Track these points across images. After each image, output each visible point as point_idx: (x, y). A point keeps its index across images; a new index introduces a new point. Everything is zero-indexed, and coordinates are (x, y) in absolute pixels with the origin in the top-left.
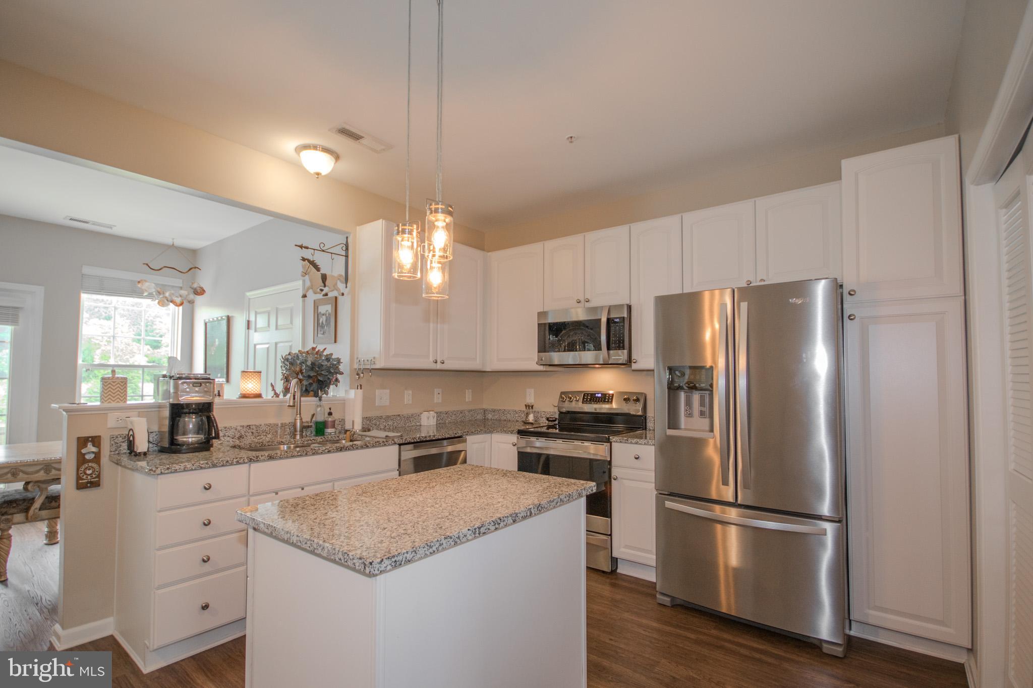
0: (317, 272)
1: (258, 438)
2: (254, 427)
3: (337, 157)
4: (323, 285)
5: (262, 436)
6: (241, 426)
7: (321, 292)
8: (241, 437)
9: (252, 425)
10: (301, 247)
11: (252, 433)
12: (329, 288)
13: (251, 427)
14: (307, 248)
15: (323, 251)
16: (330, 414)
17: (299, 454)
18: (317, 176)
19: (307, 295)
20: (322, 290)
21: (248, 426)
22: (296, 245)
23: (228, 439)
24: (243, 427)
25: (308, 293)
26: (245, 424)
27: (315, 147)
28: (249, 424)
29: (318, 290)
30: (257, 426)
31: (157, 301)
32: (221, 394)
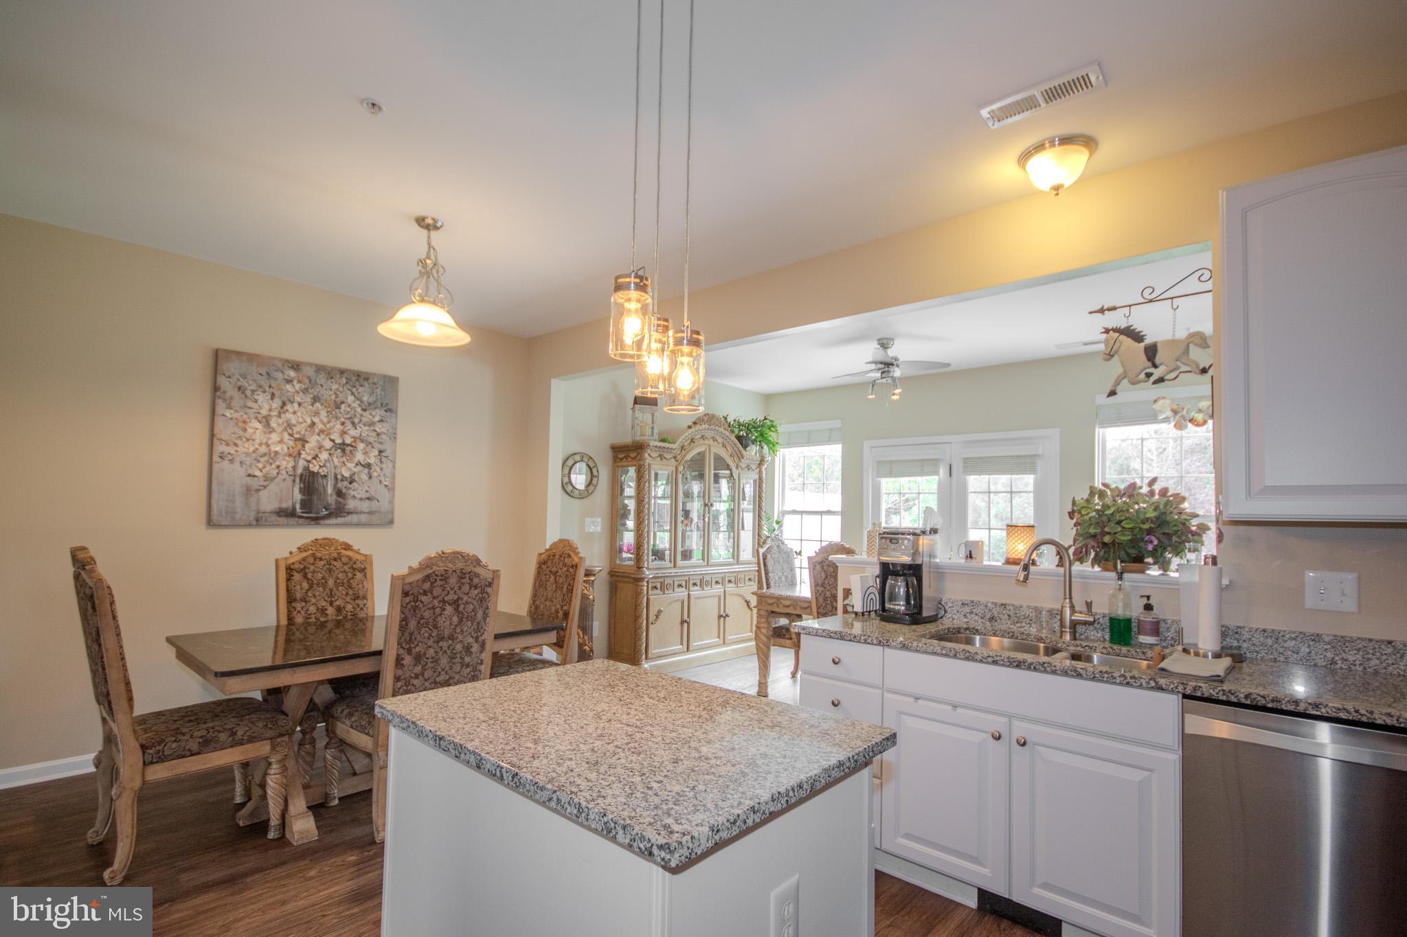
0: (1137, 344)
1: (1018, 625)
2: (1011, 608)
3: (1088, 141)
4: (1149, 364)
5: (1024, 624)
6: (993, 603)
7: (1147, 379)
8: (992, 619)
9: (1009, 605)
10: (1102, 311)
11: (1009, 616)
12: (1167, 366)
13: (1008, 607)
14: (1114, 308)
15: (1151, 301)
16: (1148, 607)
17: (944, 652)
18: (1055, 193)
19: (1117, 391)
20: (1149, 375)
21: (1002, 605)
22: (1090, 313)
23: (977, 618)
24: (996, 604)
25: (1118, 387)
26: (999, 601)
27: (1039, 147)
28: (1004, 602)
29: (1142, 376)
30: (1016, 608)
31: (1173, 424)
32: (973, 556)
